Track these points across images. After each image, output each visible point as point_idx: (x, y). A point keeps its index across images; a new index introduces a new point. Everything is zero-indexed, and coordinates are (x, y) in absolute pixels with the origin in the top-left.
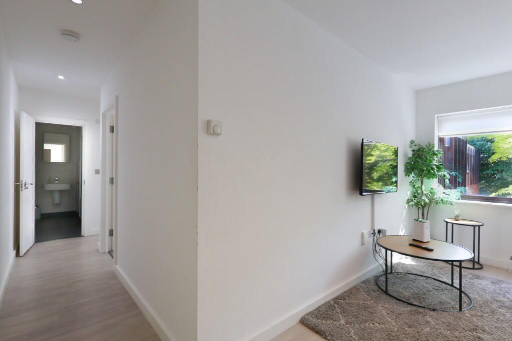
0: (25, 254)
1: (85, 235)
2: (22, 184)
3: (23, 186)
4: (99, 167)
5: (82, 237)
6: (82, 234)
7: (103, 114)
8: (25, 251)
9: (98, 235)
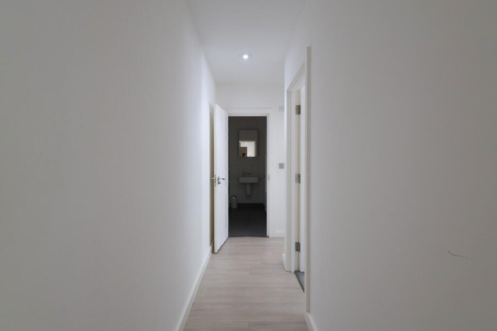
0: (219, 250)
1: (270, 237)
2: (215, 180)
3: (217, 180)
4: (284, 160)
5: (267, 238)
6: (267, 235)
7: (287, 91)
8: (219, 248)
9: (283, 238)
